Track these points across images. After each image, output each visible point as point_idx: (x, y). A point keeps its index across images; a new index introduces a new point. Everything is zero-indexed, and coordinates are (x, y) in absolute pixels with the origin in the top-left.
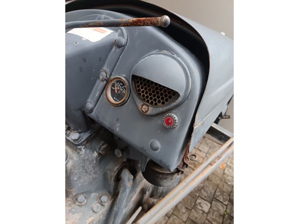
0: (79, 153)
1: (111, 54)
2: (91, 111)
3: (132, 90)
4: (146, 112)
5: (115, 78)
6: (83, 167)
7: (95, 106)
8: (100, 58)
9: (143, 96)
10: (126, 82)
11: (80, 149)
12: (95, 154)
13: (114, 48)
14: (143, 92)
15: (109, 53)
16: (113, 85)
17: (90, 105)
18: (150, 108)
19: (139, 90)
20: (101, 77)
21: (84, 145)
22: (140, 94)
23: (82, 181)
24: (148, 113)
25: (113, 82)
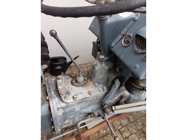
0: (101, 64)
1: (129, 24)
2: (113, 47)
3: (134, 41)
4: (137, 51)
5: (127, 35)
6: (101, 71)
7: (115, 46)
8: (124, 25)
9: (138, 44)
10: (132, 37)
11: (103, 63)
12: (107, 68)
13: (132, 21)
14: (138, 42)
15: (128, 23)
16: (126, 38)
17: (113, 45)
18: (139, 50)
19: (137, 41)
20: (122, 33)
21: (104, 62)
22: (137, 43)
23: (99, 77)
24: (138, 52)
25: (126, 36)
